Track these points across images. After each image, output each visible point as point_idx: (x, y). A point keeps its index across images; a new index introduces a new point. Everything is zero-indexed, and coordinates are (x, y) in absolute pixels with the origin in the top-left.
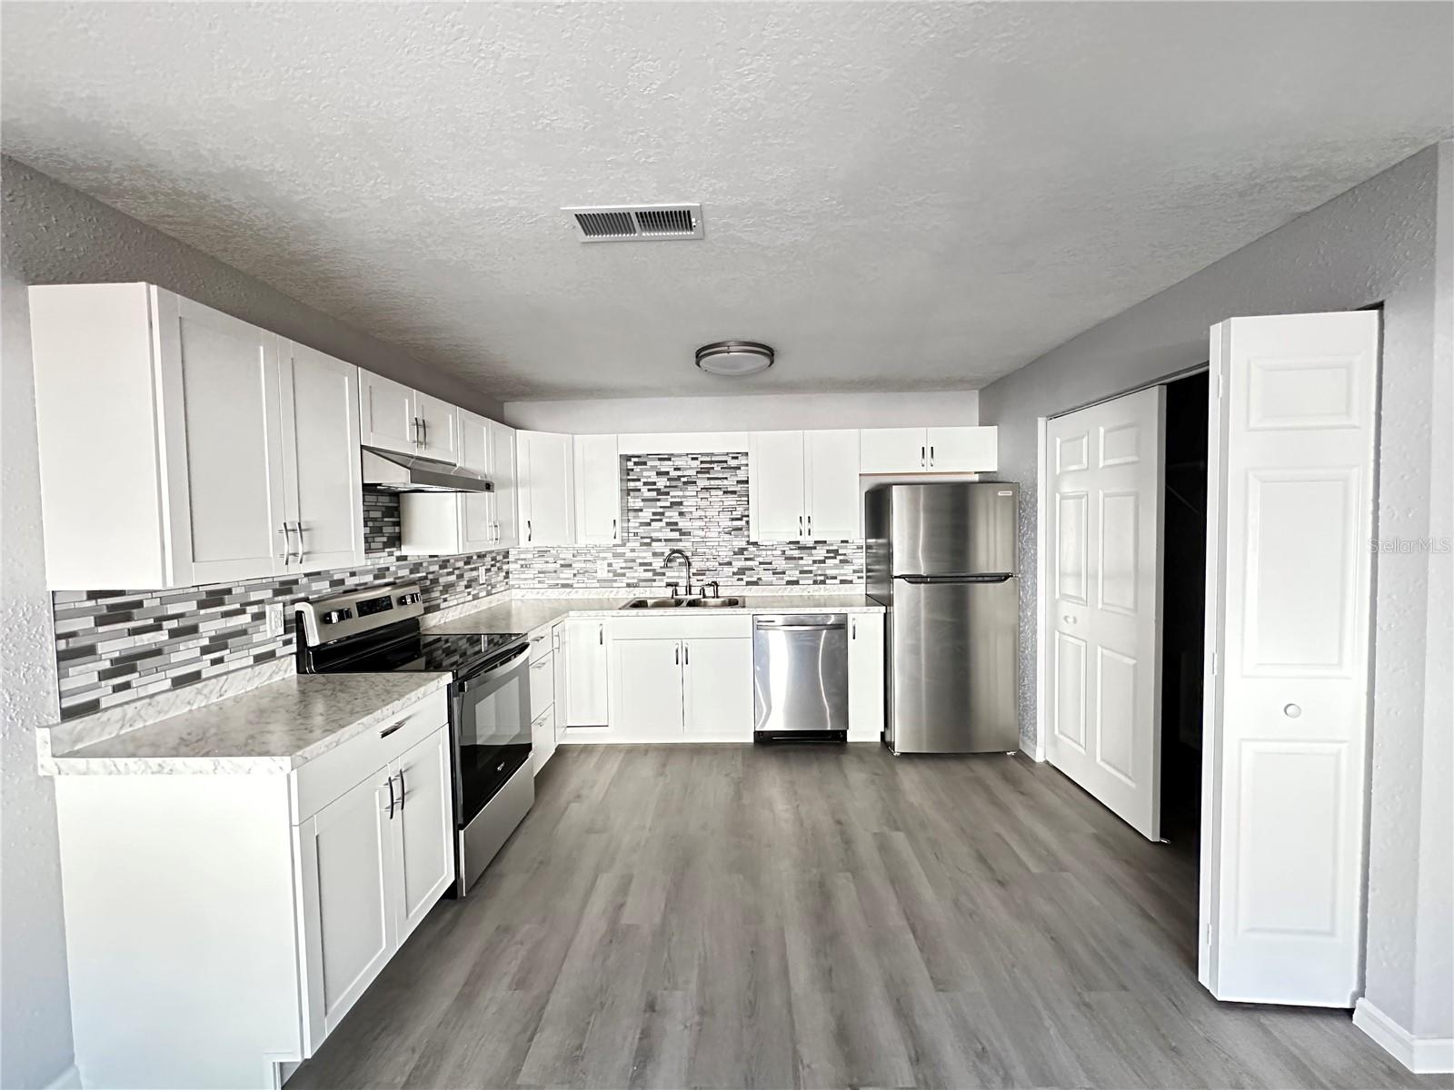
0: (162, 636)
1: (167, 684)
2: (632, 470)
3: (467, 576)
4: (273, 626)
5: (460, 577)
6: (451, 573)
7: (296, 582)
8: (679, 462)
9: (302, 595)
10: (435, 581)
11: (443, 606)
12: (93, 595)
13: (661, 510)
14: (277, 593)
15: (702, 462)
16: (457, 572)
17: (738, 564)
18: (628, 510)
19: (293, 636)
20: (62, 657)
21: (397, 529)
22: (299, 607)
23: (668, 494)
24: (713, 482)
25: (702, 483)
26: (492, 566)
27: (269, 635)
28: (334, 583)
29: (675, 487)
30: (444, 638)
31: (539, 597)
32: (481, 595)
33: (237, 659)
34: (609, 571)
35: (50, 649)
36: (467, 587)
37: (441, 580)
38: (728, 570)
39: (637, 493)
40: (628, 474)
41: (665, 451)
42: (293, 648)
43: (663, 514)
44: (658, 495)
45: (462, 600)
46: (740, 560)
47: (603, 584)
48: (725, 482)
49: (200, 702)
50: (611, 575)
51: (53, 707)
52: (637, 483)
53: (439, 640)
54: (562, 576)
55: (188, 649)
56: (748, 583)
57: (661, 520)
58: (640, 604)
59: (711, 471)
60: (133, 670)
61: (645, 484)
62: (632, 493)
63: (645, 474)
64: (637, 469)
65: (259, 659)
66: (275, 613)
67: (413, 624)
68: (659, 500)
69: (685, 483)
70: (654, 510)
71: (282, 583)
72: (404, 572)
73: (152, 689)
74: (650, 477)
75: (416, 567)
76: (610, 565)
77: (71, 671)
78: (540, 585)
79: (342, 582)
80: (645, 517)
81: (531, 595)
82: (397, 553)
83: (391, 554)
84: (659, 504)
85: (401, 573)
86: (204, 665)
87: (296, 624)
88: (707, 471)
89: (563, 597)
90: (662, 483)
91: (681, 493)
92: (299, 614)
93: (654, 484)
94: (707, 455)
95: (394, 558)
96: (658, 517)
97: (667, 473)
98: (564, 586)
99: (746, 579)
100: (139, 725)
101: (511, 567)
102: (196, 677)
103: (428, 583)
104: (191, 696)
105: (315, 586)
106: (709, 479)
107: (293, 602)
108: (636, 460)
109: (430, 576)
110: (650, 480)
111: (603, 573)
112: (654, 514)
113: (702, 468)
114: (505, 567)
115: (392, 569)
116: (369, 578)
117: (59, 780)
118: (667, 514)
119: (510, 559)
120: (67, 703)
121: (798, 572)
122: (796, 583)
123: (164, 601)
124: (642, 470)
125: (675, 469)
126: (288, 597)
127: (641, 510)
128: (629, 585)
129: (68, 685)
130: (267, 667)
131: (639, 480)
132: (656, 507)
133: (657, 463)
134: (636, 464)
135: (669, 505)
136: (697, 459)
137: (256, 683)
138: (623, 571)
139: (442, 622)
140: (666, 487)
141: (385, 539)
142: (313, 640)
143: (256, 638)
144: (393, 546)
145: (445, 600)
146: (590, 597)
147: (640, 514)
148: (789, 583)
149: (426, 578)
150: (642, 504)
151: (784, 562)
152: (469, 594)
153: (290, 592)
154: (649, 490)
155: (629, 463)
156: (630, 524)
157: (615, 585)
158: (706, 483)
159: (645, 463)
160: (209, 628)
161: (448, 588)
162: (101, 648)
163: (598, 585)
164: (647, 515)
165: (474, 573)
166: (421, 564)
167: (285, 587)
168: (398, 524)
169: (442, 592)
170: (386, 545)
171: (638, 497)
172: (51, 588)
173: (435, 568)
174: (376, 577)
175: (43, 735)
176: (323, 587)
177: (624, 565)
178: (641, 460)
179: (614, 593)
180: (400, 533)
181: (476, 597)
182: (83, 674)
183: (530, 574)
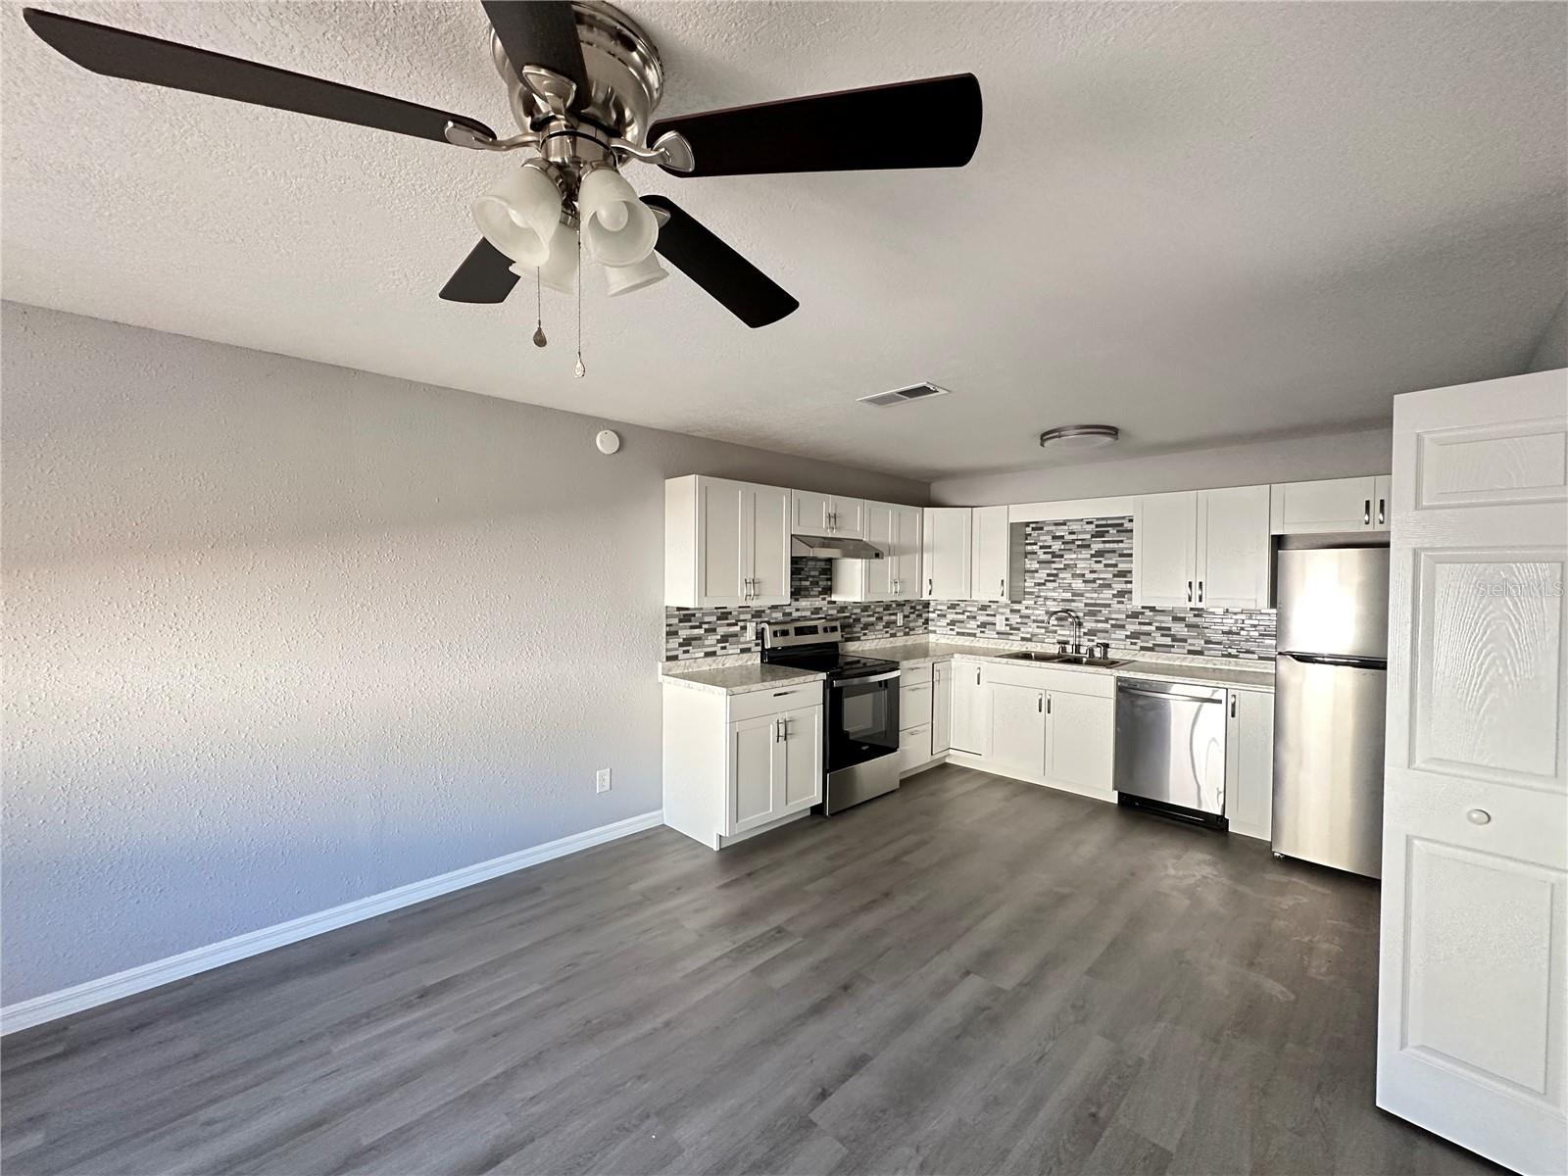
0: (702, 631)
1: (702, 654)
2: (1030, 535)
3: (886, 618)
4: (750, 634)
5: (880, 619)
6: (872, 616)
7: (764, 611)
8: (1075, 527)
9: (766, 619)
10: (857, 620)
11: (862, 638)
12: (679, 609)
13: (1055, 572)
14: (753, 617)
15: (1097, 526)
16: (876, 615)
17: (1132, 627)
18: (1026, 572)
19: (760, 641)
20: (668, 634)
21: (829, 583)
22: (763, 625)
23: (1062, 556)
24: (1107, 545)
25: (1096, 547)
26: (911, 613)
27: (748, 639)
28: (785, 614)
29: (1070, 550)
30: (863, 661)
31: (949, 642)
32: (898, 634)
33: (734, 649)
34: (1006, 625)
35: (664, 630)
36: (884, 627)
37: (862, 620)
38: (1121, 634)
39: (1034, 556)
40: (1026, 539)
41: (1061, 518)
42: (759, 648)
43: (1056, 575)
44: (1053, 557)
45: (880, 636)
46: (1134, 623)
47: (1001, 636)
48: (1121, 545)
49: (714, 666)
50: (1008, 628)
51: (664, 654)
52: (1035, 547)
53: (858, 662)
54: (968, 626)
55: (712, 639)
56: (1143, 648)
57: (1054, 581)
58: (1026, 656)
59: (1106, 535)
60: (690, 645)
61: (1041, 547)
62: (1029, 556)
63: (1042, 538)
64: (1035, 534)
65: (743, 651)
66: (751, 627)
67: (834, 645)
68: (1054, 562)
69: (1079, 546)
70: (1048, 572)
71: (757, 611)
72: (834, 612)
73: (697, 655)
74: (1045, 541)
75: (843, 609)
76: (1007, 619)
77: (671, 641)
78: (951, 632)
79: (790, 614)
80: (1040, 578)
81: (943, 641)
82: (828, 599)
83: (824, 599)
84: (1054, 566)
85: (830, 612)
86: (717, 649)
87: (760, 635)
88: (1100, 534)
89: (967, 644)
90: (1057, 546)
91: (1074, 556)
92: (763, 629)
93: (1050, 547)
94: (1103, 519)
95: (825, 602)
96: (1052, 578)
97: (1063, 537)
98: (969, 635)
99: (1140, 643)
100: (690, 670)
101: (931, 615)
102: (714, 654)
103: (851, 621)
104: (711, 663)
105: (774, 615)
106: (1104, 542)
107: (762, 622)
108: (1034, 525)
109: (853, 616)
110: (1046, 544)
111: (1001, 626)
112: (1048, 575)
113: (1097, 532)
114: (925, 615)
115: (824, 609)
116: (808, 614)
117: (665, 685)
118: (1061, 576)
119: (931, 610)
120: (669, 654)
121: (1203, 642)
122: (1200, 653)
123: (704, 615)
124: (1039, 535)
125: (1070, 533)
126: (759, 620)
127: (1037, 572)
128: (1023, 639)
129: (670, 646)
130: (745, 656)
131: (1035, 544)
132: (1050, 569)
133: (1053, 528)
134: (1033, 529)
135: (1062, 566)
136: (1091, 523)
137: (740, 663)
138: (1018, 626)
139: (860, 649)
140: (1060, 550)
141: (820, 589)
142: (768, 646)
143: (742, 639)
144: (826, 594)
145: (865, 634)
146: (990, 646)
147: (1036, 575)
148: (1190, 652)
149: (849, 617)
150: (1037, 566)
151: (1186, 629)
152: (887, 632)
153: (760, 617)
154: (1045, 553)
155: (1027, 529)
156: (1026, 584)
157: (1011, 637)
158: (1101, 546)
159: (1042, 529)
160: (721, 631)
161: (866, 626)
162: (680, 632)
163: (997, 636)
164: (1042, 575)
165: (893, 617)
166: (846, 607)
167: (758, 614)
168: (830, 579)
169: (862, 629)
170: (820, 593)
171: (1034, 560)
172: (666, 605)
173: (858, 611)
174: (812, 613)
175: (660, 665)
176: (778, 615)
177: (1019, 620)
178: (1039, 525)
179: (1009, 645)
180: (831, 586)
181: (893, 635)
182: (674, 643)
183: (944, 622)
